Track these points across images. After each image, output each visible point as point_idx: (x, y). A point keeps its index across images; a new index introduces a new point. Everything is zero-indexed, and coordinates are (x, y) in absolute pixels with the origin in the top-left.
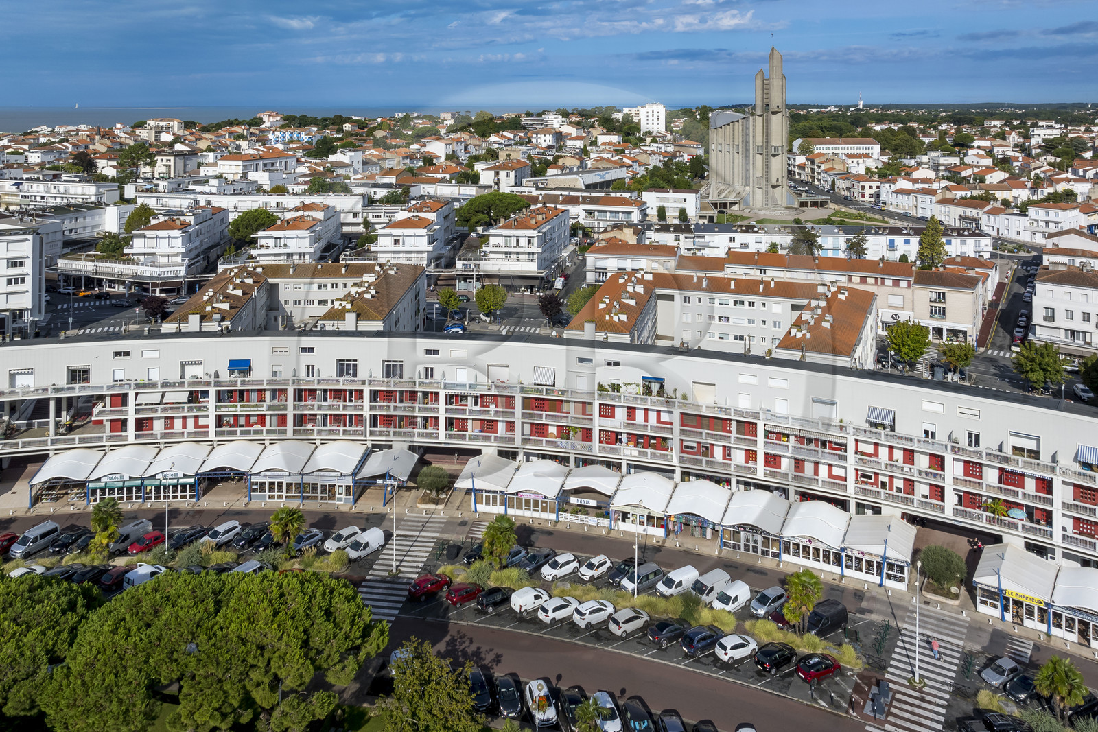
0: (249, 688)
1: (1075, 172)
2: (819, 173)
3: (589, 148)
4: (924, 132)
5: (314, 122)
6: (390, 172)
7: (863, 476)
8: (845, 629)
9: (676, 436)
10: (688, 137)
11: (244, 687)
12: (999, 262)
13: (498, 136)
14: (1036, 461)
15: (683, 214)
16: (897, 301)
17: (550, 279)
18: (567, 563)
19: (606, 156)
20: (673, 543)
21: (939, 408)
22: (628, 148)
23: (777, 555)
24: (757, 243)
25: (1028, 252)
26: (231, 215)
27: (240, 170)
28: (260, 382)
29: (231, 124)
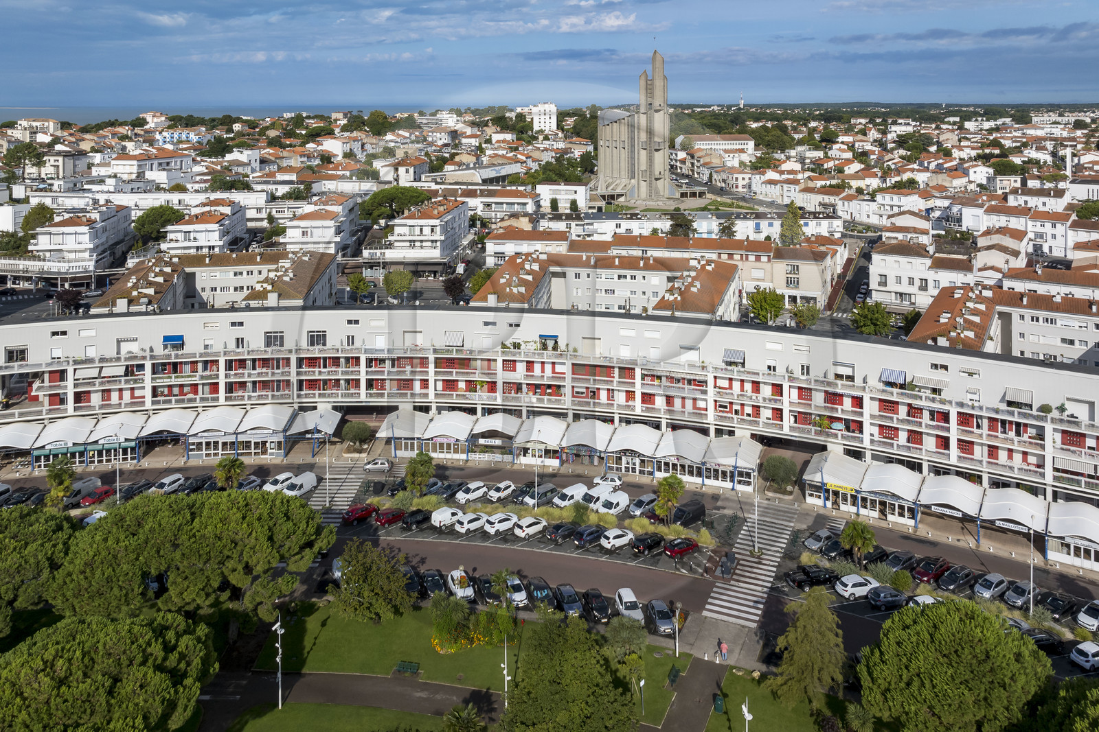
0: (226, 573)
1: (921, 164)
2: (698, 167)
3: (484, 146)
4: (795, 129)
5: (202, 122)
6: (290, 169)
7: (720, 406)
8: (703, 521)
9: (568, 383)
10: (578, 135)
11: (222, 573)
12: (847, 240)
13: (394, 135)
14: (851, 383)
15: (574, 204)
16: (758, 274)
17: (452, 264)
18: (478, 489)
19: (500, 152)
20: (568, 469)
21: (778, 347)
22: (522, 145)
23: (651, 473)
24: (640, 228)
25: (875, 232)
26: (133, 213)
27: (135, 169)
28: (194, 355)
29: (112, 124)
